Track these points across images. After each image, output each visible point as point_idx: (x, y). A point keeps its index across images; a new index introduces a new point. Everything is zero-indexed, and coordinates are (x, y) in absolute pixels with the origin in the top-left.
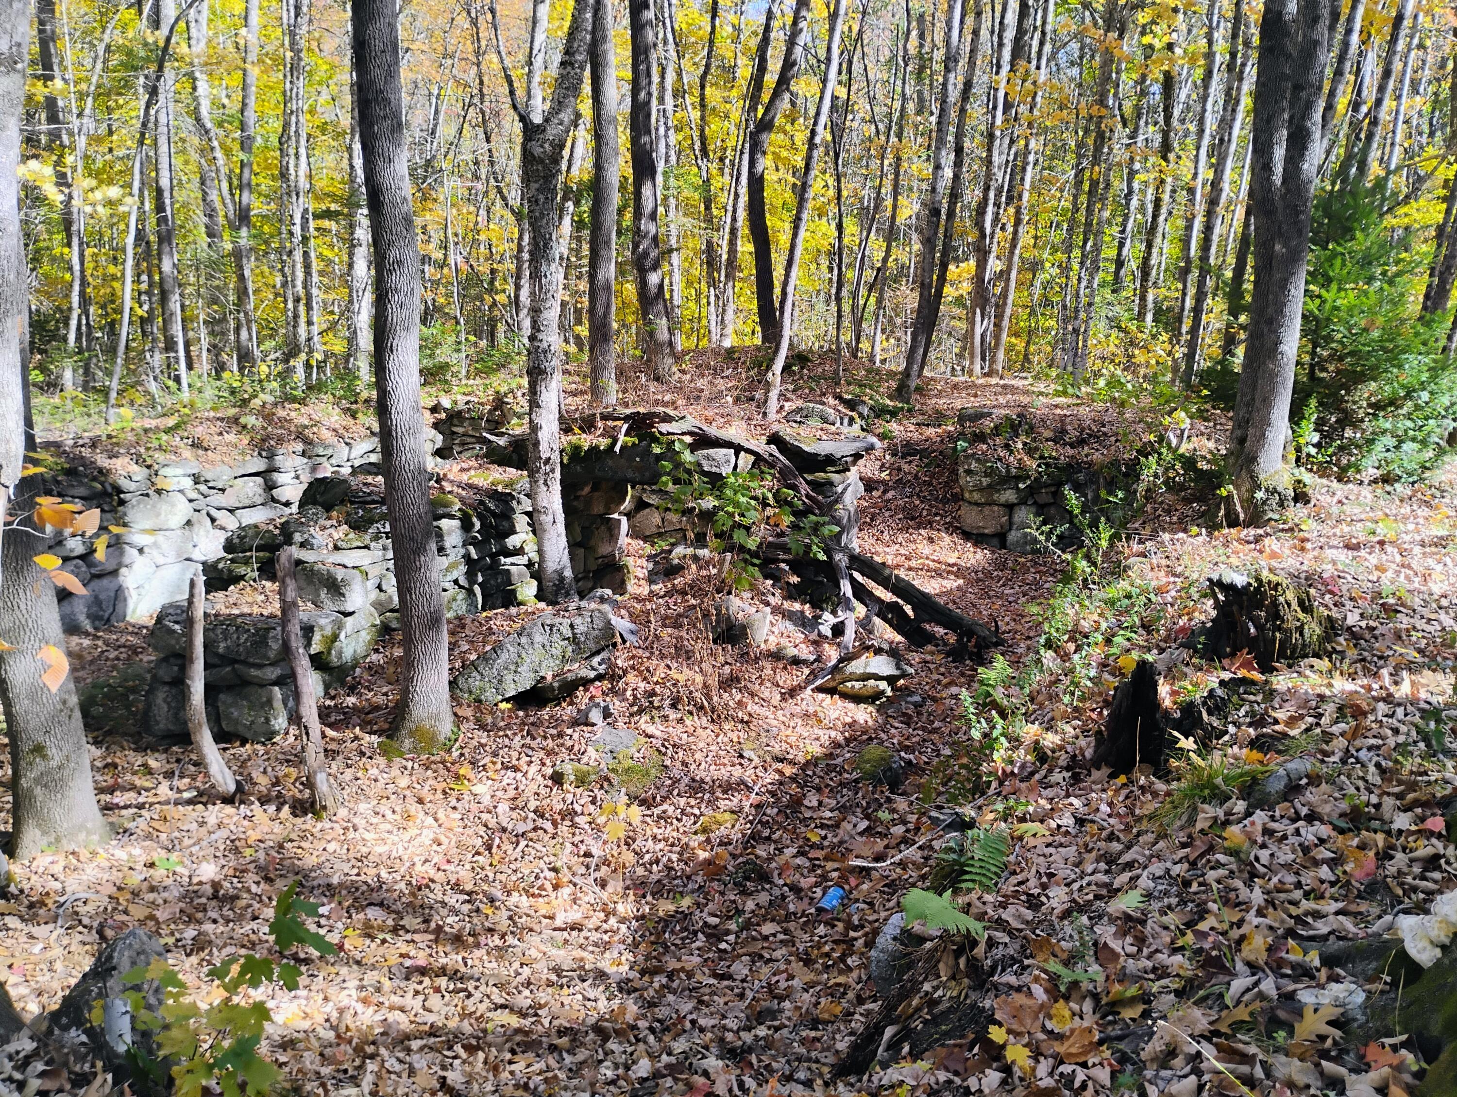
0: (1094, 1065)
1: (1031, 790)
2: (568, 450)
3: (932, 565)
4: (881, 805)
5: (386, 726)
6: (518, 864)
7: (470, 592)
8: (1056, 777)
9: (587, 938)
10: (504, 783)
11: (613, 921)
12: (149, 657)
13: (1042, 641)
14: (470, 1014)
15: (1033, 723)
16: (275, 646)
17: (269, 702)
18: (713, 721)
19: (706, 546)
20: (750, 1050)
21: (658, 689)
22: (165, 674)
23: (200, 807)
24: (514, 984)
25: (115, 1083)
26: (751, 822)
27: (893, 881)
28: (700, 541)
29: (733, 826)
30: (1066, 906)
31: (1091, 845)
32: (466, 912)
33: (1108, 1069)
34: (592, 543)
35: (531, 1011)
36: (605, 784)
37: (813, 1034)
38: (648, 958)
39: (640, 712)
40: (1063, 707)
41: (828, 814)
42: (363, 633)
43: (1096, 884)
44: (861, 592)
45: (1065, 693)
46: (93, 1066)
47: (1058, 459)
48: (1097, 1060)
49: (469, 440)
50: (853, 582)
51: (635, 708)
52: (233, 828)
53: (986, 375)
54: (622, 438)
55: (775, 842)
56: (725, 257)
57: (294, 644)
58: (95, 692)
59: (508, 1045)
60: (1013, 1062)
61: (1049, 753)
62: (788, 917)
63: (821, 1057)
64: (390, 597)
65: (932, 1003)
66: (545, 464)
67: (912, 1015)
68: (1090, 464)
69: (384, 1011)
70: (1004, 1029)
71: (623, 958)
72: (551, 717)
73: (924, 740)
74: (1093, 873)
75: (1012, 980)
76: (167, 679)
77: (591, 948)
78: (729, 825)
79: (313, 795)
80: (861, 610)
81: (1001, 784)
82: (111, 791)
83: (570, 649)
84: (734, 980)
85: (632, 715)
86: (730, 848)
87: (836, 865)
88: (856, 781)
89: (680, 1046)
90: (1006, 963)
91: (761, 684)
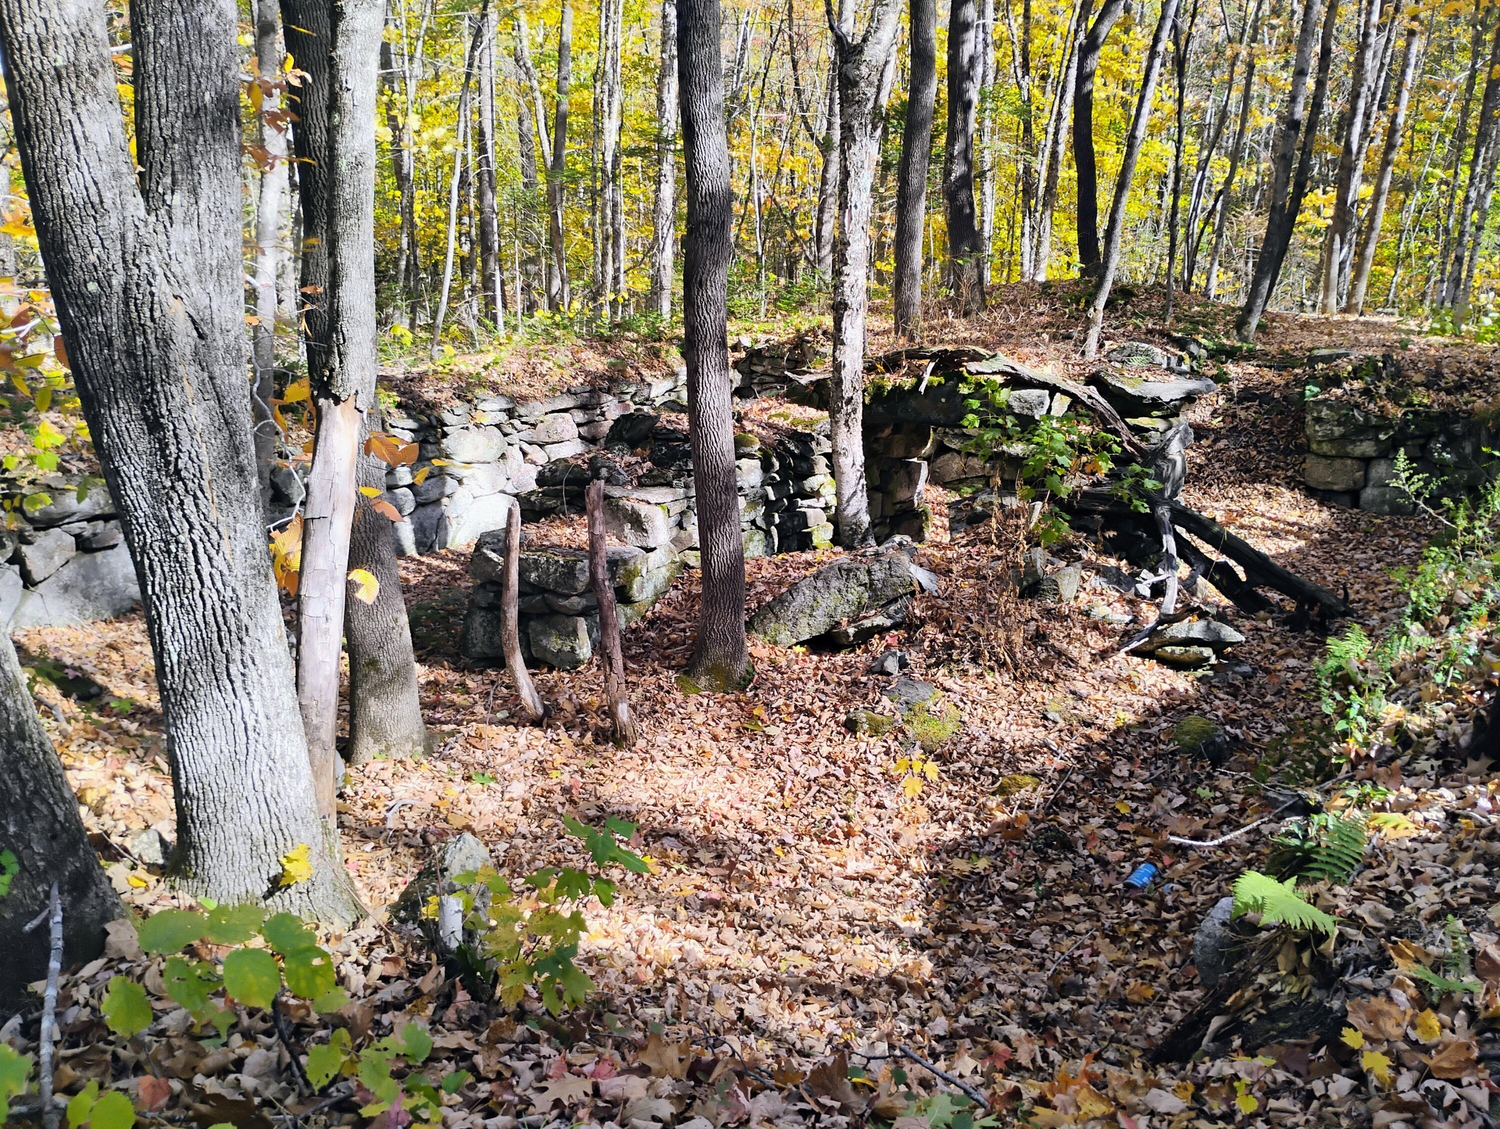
0: (1470, 1084)
1: (1391, 776)
2: (870, 390)
3: (1269, 524)
4: (1200, 782)
5: (684, 662)
6: (809, 809)
7: (768, 534)
8: (1423, 764)
9: (879, 890)
10: (799, 725)
11: (905, 875)
12: (467, 583)
13: (1409, 610)
14: (763, 952)
15: (1395, 701)
16: (583, 578)
17: (575, 633)
18: (1015, 678)
19: (1013, 494)
20: (1054, 1022)
21: (957, 642)
22: (483, 599)
23: (511, 728)
24: (806, 928)
25: (448, 976)
26: (1054, 787)
27: (1213, 863)
28: (1008, 488)
29: (1035, 790)
30: (1437, 907)
31: (1466, 843)
32: (758, 851)
33: (1486, 1091)
34: (891, 487)
35: (823, 956)
36: (900, 736)
37: (1121, 1015)
38: (941, 916)
39: (937, 665)
40: (1432, 688)
41: (1140, 786)
42: (664, 570)
43: (1474, 887)
44: (1186, 551)
45: (1437, 671)
46: (428, 958)
47: (1431, 406)
48: (1473, 1080)
49: (768, 379)
50: (1178, 537)
51: (933, 660)
52: (541, 749)
53: (1344, 311)
54: (927, 377)
55: (1080, 810)
56: (1043, 185)
57: (600, 576)
58: (420, 613)
59: (802, 987)
60: (1370, 1071)
61: (1414, 737)
62: (1093, 890)
63: (1131, 1039)
64: (690, 535)
65: (1269, 997)
66: (847, 403)
67: (1244, 1007)
68: (1470, 413)
69: (679, 938)
70: (1360, 1034)
71: (916, 914)
72: (846, 663)
73: (1254, 715)
74: (1469, 874)
75: (1367, 982)
76: (483, 605)
77: (883, 900)
78: (1030, 788)
79: (614, 724)
80: (1184, 570)
81: (1354, 767)
82: (433, 706)
83: (866, 595)
84: (1033, 949)
85: (929, 667)
86: (1031, 812)
87: (1148, 841)
88: (1173, 753)
89: (978, 1008)
90: (1359, 963)
91: (1069, 643)
